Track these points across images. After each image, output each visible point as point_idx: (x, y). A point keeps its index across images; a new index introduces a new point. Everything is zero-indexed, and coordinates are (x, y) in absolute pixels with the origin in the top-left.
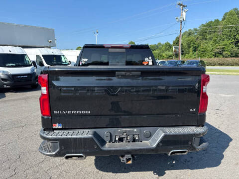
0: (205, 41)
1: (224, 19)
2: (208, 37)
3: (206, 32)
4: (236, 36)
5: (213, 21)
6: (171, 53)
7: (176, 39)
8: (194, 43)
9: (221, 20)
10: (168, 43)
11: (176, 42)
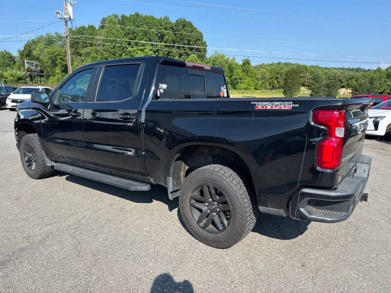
0: (79, 57)
1: (103, 27)
2: (83, 51)
3: (78, 43)
4: (122, 55)
5: (87, 26)
6: (21, 73)
7: (25, 48)
8: (62, 59)
9: (97, 27)
10: (8, 53)
11: (26, 53)
